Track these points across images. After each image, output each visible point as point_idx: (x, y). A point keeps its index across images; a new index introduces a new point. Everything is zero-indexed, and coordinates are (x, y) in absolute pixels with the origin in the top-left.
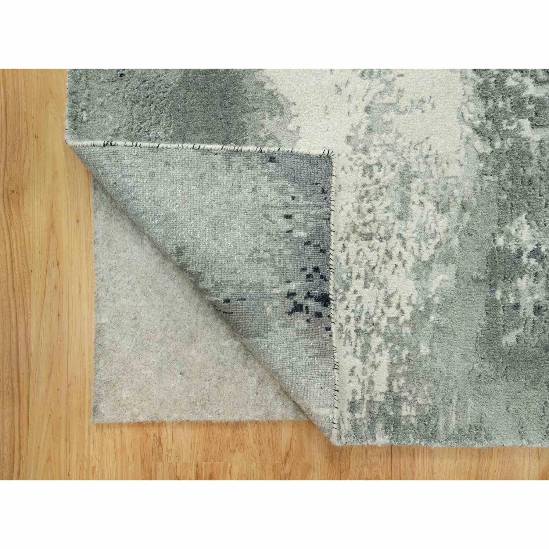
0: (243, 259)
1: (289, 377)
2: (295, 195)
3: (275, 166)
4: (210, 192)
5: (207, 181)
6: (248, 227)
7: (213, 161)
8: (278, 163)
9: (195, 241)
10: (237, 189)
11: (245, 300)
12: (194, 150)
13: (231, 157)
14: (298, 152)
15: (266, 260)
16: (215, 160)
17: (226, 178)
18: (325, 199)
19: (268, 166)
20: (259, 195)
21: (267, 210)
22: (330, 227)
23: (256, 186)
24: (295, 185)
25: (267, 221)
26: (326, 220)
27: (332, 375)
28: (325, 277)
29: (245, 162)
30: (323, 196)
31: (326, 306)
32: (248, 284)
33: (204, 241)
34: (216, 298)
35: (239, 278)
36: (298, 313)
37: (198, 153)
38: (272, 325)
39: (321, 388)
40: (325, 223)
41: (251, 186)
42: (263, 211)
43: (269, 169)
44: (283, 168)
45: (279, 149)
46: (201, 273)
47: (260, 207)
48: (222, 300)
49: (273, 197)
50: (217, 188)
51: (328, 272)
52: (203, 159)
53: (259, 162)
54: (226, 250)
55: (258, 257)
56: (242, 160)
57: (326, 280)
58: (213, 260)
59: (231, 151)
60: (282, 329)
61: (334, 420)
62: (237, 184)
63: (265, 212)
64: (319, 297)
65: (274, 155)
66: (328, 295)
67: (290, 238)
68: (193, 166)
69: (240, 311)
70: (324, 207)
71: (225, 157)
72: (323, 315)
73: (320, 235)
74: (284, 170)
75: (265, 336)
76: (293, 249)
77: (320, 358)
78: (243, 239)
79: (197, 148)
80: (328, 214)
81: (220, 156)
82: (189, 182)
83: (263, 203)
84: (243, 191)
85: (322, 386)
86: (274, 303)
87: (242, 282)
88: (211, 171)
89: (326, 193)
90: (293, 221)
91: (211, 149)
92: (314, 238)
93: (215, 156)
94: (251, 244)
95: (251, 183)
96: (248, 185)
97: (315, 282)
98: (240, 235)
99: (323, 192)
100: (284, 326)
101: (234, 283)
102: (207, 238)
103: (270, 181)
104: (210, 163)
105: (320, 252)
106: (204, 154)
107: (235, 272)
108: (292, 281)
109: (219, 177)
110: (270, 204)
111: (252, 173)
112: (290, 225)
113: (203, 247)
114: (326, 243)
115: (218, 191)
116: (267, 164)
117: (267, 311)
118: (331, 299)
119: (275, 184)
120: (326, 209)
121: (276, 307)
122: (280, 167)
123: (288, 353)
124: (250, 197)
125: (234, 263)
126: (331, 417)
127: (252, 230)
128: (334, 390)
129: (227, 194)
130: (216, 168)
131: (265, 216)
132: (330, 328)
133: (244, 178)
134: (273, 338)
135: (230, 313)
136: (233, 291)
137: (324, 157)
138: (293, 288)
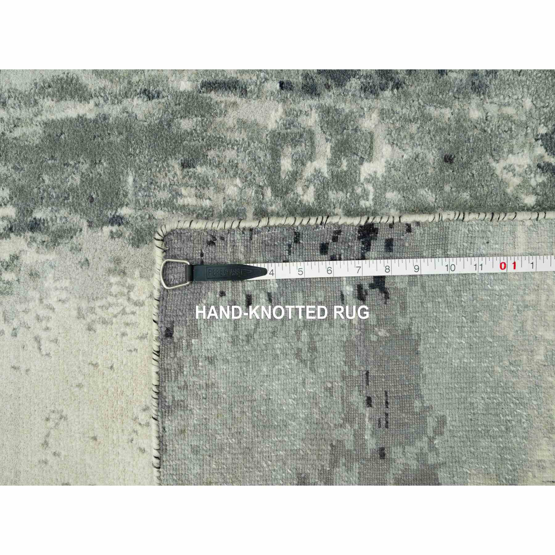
0: (311, 378)
1: (473, 295)
2: (219, 291)
3: (178, 327)
4: (219, 437)
5: (202, 442)
6: (265, 370)
7: (174, 432)
8: (173, 322)
9: (289, 458)
10: (210, 391)
11: (367, 373)
12: (162, 467)
13: (167, 404)
14: (159, 290)
15: (311, 338)
16: (172, 430)
17: (196, 411)
18: (222, 238)
19: (179, 339)
20: (219, 352)
21: (240, 337)
22: (262, 228)
23: (207, 358)
24: (203, 292)
25: (256, 336)
26: (252, 234)
27: (471, 225)
28: (335, 232)
29: (173, 378)
30: (219, 242)
31: (375, 231)
32: (346, 368)
33: (290, 444)
34: (367, 420)
35: (339, 383)
36: (386, 281)
37: (164, 459)
38: (402, 327)
39: (488, 243)
40: (256, 236)
41: (205, 366)
42: (241, 344)
43: (182, 338)
44: (181, 314)
45: (154, 321)
46: (332, 445)
47: (236, 350)
48: (368, 409)
49: (221, 329)
50: (211, 425)
51: (327, 226)
52: (173, 450)
53: (172, 354)
54: (300, 406)
55: (308, 351)
56: (170, 385)
57: (339, 232)
58: (315, 426)
59: (158, 404)
60: (408, 311)
61: (532, 218)
62: (203, 391)
63: (243, 340)
64: (363, 243)
65: (164, 329)
66: (361, 227)
67: (279, 296)
68: (183, 466)
69: (383, 380)
70: (234, 241)
71: (167, 414)
72: (390, 237)
73: (275, 245)
74: (184, 312)
75: (417, 338)
76: (294, 291)
77: (449, 245)
78: (282, 377)
79: (158, 461)
80: (243, 233)
81: (166, 422)
82: (205, 472)
83: (230, 345)
84: (213, 380)
85: (485, 241)
86: (372, 324)
87: (344, 378)
88: (188, 435)
89: (214, 237)
90: (255, 294)
91: (158, 437)
92: (279, 255)
93: (166, 430)
94: (289, 364)
95: (202, 367)
96: (204, 373)
97: (342, 251)
98: (277, 382)
99: (211, 243)
100: (404, 307)
101: (345, 391)
102: (286, 439)
103: (198, 335)
104: (177, 438)
105: (299, 243)
106: (166, 449)
107: (330, 390)
108: (342, 292)
109: (195, 422)
110: (231, 333)
111: (188, 366)
112: (261, 297)
113: (298, 445)
114: (285, 233)
115: (215, 424)
116: (175, 340)
117: (384, 336)
118: (366, 222)
119: (202, 327)
120: (238, 236)
121: (378, 319)
122: (180, 318)
123: (440, 300)
124: (222, 367)
125: (317, 392)
126: (528, 223)
127: (269, 363)
128: (491, 220)
129: (219, 407)
130: (183, 428)
131: (248, 341)
132: (407, 224)
133: (195, 379)
134: (419, 325)
135: (386, 396)
136: (356, 393)
137: (165, 245)
138: (352, 290)
